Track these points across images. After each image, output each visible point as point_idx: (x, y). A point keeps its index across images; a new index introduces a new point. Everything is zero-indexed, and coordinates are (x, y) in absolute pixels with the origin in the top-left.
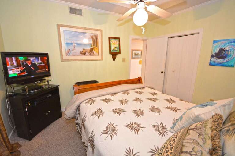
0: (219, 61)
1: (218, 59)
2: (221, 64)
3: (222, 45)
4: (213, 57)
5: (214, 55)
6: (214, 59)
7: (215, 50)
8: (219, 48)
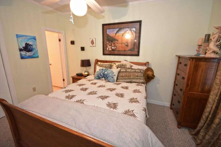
0: (28, 54)
1: (27, 52)
2: (30, 56)
3: (26, 40)
4: (23, 51)
5: (23, 48)
6: (23, 53)
7: (22, 44)
8: (25, 43)
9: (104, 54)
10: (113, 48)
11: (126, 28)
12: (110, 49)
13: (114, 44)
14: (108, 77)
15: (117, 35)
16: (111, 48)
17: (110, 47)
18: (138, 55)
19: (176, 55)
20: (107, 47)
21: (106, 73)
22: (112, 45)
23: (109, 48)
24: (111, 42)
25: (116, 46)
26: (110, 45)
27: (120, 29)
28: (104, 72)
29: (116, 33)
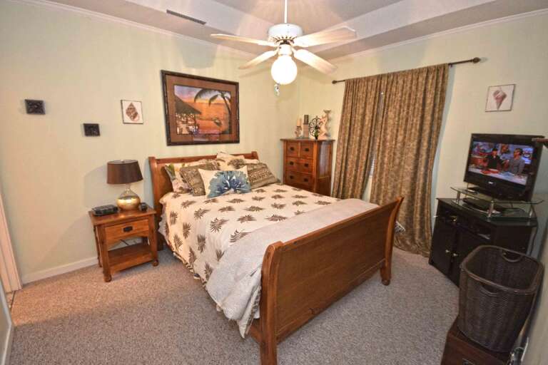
9: (170, 143)
10: (191, 127)
11: (215, 90)
12: (185, 132)
13: (194, 119)
14: (240, 185)
15: (198, 101)
16: (187, 128)
17: (183, 126)
18: (237, 141)
19: (281, 140)
20: (177, 125)
21: (234, 178)
22: (190, 122)
23: (183, 128)
24: (185, 115)
25: (198, 125)
26: (183, 123)
27: (204, 91)
28: (231, 178)
29: (196, 98)
